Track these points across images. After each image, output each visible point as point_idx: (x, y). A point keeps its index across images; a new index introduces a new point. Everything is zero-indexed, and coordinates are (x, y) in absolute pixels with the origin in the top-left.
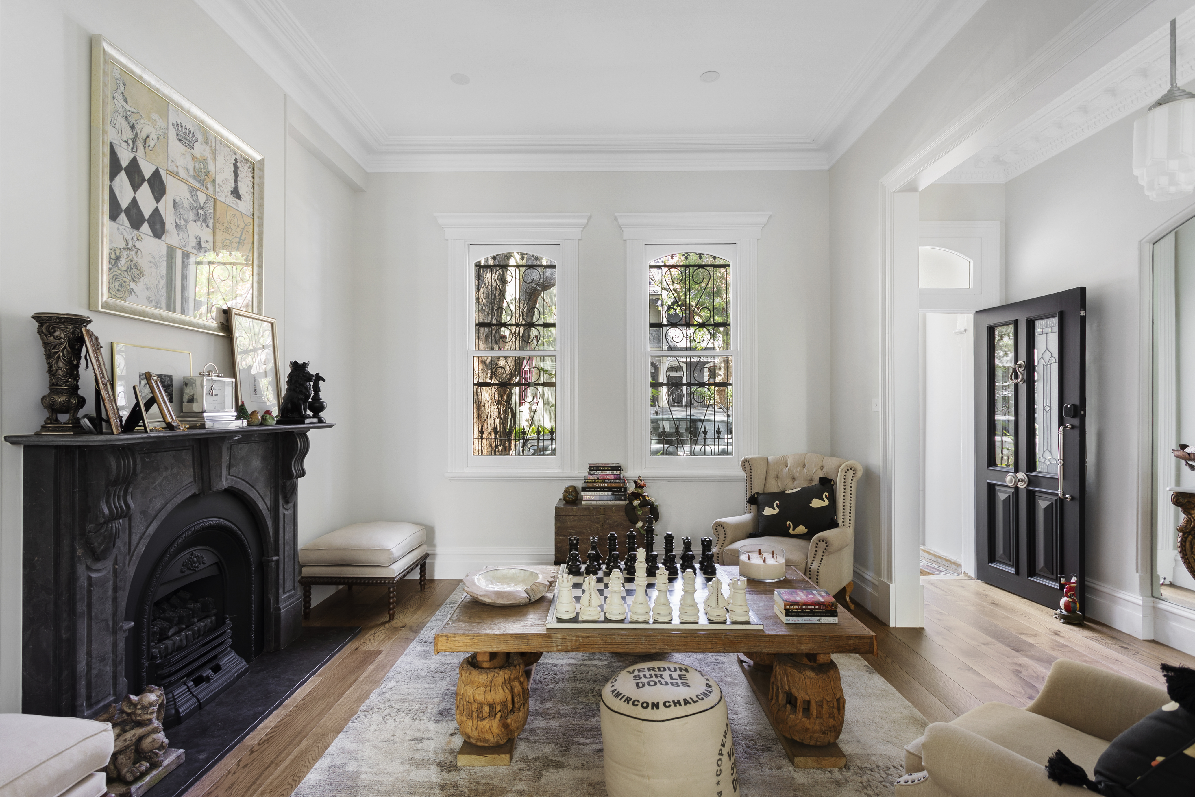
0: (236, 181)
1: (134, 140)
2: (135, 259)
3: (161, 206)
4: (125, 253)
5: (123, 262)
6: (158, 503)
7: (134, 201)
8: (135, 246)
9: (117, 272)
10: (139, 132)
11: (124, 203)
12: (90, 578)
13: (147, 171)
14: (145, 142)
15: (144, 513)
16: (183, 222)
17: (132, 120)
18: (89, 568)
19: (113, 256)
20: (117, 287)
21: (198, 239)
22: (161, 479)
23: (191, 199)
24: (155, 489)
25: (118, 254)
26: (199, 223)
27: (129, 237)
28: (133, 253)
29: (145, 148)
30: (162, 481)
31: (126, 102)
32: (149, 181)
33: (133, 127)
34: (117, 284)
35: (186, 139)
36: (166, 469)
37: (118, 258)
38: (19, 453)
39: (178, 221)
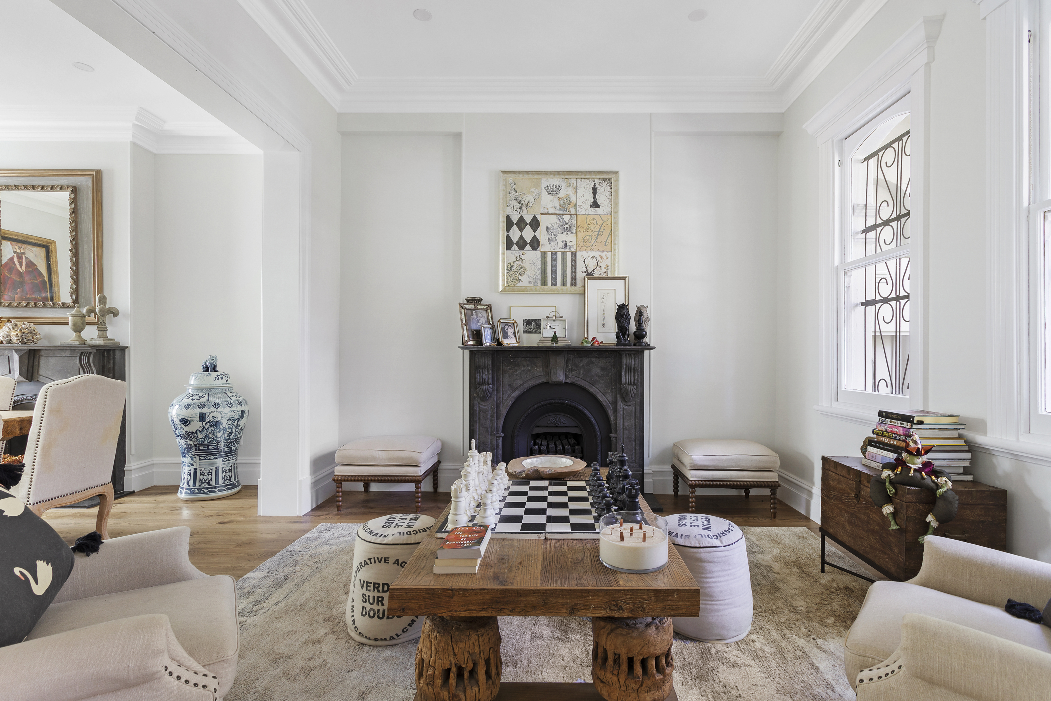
0: (595, 197)
1: (520, 208)
2: (521, 264)
3: (537, 234)
4: (515, 263)
5: (515, 268)
6: (519, 383)
7: (521, 237)
8: (521, 258)
9: (511, 273)
10: (523, 202)
11: (515, 239)
12: (479, 407)
13: (528, 219)
14: (527, 205)
15: (510, 385)
16: (553, 236)
17: (519, 199)
18: (479, 403)
19: (509, 266)
20: (511, 280)
21: (565, 242)
22: (520, 371)
23: (559, 222)
24: (516, 375)
25: (512, 265)
26: (565, 233)
27: (517, 255)
28: (520, 262)
29: (527, 208)
30: (522, 372)
31: (516, 192)
32: (530, 224)
33: (520, 202)
34: (511, 279)
35: (554, 191)
36: (524, 366)
37: (512, 266)
38: (467, 353)
39: (550, 237)
